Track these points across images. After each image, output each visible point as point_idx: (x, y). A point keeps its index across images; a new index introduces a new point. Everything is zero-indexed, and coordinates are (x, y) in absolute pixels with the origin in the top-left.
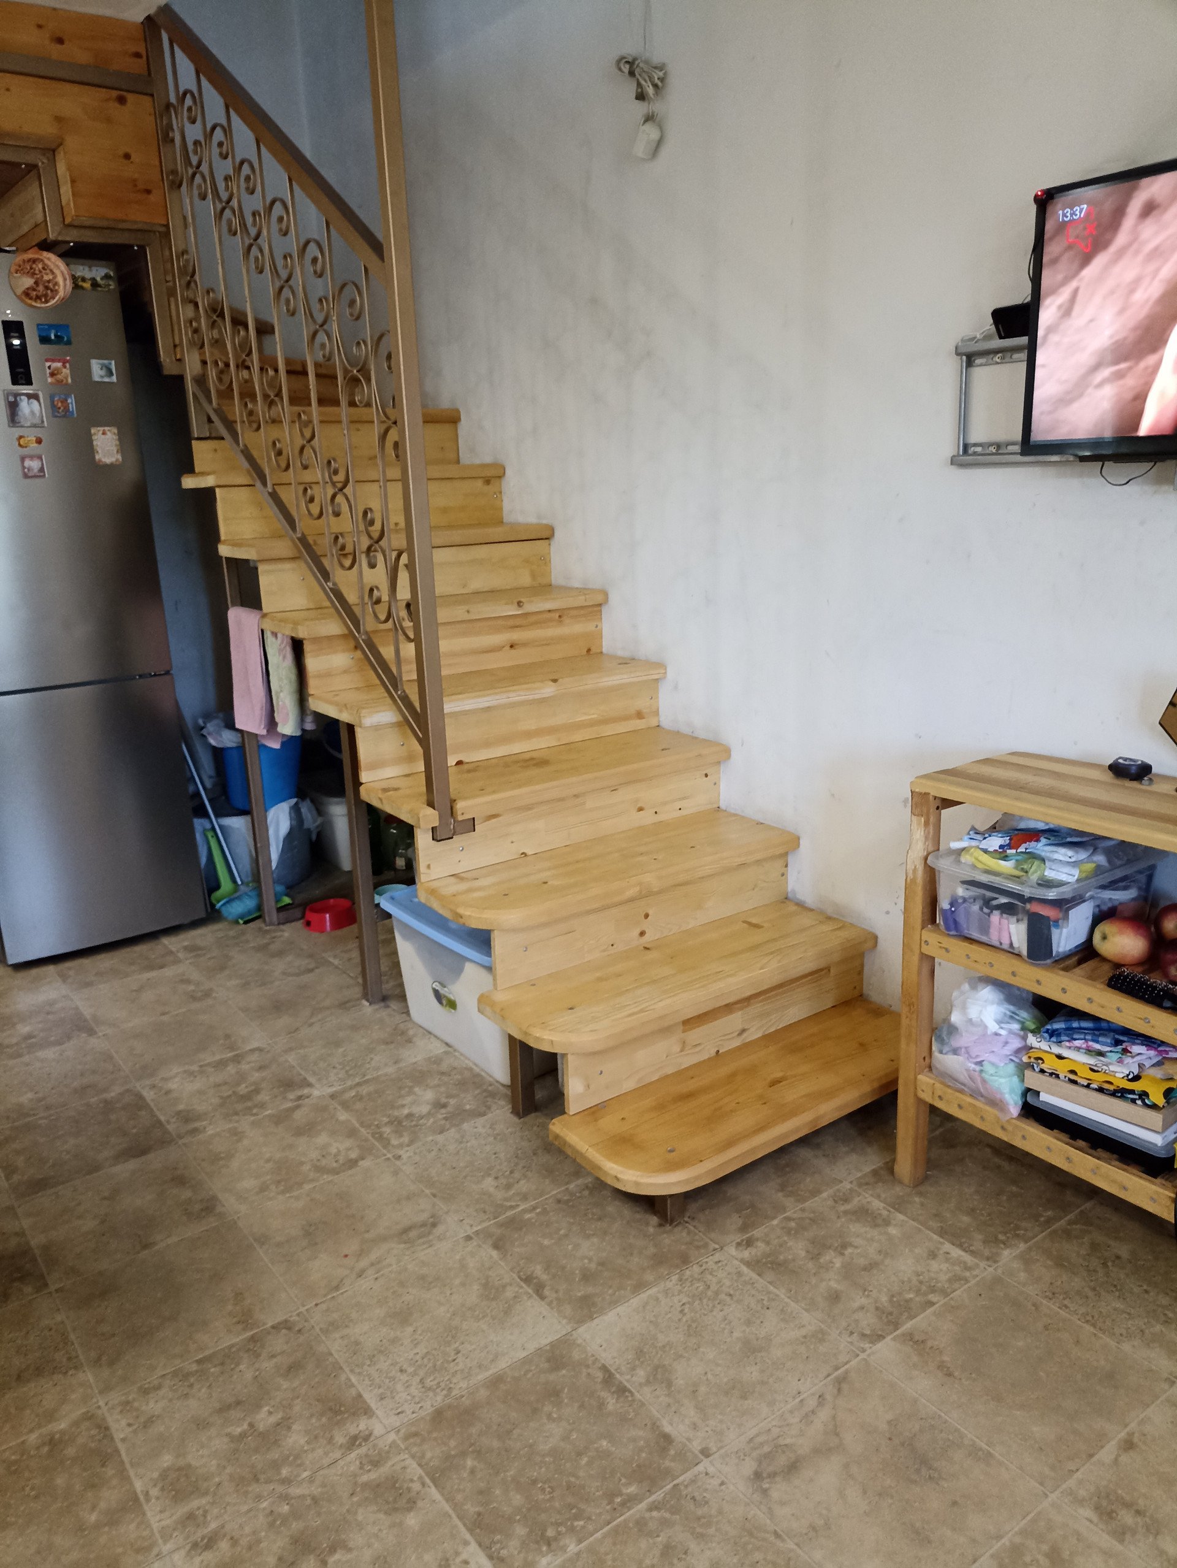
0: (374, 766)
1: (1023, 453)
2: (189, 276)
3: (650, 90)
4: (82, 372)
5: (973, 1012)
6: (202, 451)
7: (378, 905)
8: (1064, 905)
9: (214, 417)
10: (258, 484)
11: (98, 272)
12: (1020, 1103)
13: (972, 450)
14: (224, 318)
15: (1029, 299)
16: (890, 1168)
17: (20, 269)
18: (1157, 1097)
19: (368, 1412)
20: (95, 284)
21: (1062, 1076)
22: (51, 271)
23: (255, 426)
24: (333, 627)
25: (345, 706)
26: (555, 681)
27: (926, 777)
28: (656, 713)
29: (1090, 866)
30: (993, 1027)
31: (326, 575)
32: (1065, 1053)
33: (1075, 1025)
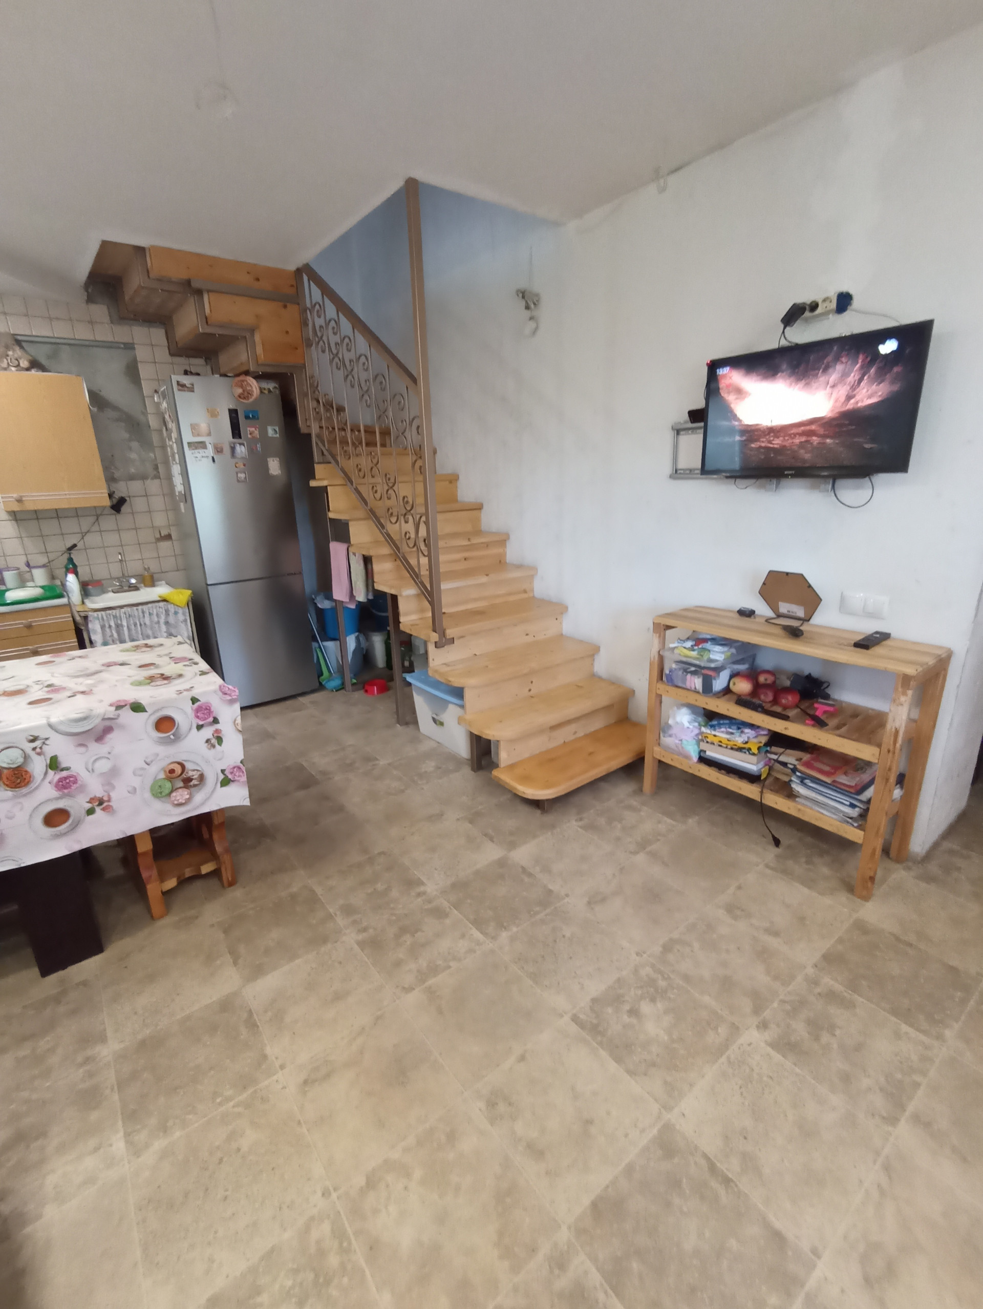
0: (406, 614)
1: (702, 474)
2: (315, 388)
3: (532, 306)
4: (264, 432)
5: (678, 719)
6: (319, 469)
7: (405, 678)
8: (718, 670)
9: (325, 452)
10: (349, 484)
11: (271, 385)
12: (698, 757)
13: (679, 472)
14: (333, 408)
15: (704, 406)
16: (641, 790)
17: (237, 385)
18: (755, 750)
19: (423, 884)
20: (270, 391)
21: (715, 744)
22: (251, 386)
23: (347, 457)
24: (386, 550)
25: (391, 587)
26: (487, 575)
27: (660, 616)
28: (533, 590)
29: (729, 654)
30: (686, 724)
31: (383, 527)
32: (717, 734)
33: (721, 722)
